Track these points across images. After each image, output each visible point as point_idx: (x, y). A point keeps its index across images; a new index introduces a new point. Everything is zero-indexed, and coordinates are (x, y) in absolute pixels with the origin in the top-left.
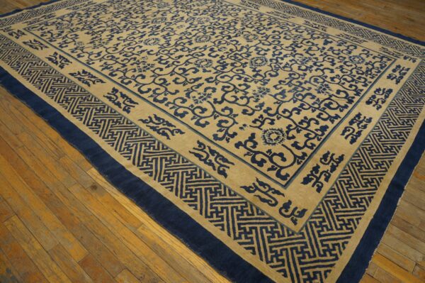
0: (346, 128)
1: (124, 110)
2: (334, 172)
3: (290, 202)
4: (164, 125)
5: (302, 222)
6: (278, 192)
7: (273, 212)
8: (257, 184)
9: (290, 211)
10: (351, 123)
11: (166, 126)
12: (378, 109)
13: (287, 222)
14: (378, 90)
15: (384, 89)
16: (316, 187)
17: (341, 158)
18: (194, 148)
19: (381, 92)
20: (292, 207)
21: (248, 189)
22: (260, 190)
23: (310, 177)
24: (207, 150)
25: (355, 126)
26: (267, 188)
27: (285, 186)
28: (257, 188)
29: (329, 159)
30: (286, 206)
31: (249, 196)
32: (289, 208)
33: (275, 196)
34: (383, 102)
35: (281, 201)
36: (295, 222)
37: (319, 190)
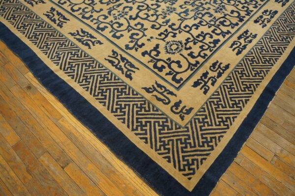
0: (234, 42)
1: (58, 25)
2: (220, 78)
3: (180, 102)
4: (88, 37)
5: (188, 118)
6: (171, 93)
7: (166, 109)
8: (155, 86)
9: (180, 109)
10: (239, 38)
11: (89, 38)
12: (263, 27)
13: (176, 118)
14: (266, 11)
15: (271, 11)
16: (203, 90)
17: (227, 67)
18: (109, 56)
19: (268, 13)
20: (182, 105)
21: (147, 90)
22: (157, 91)
23: (200, 81)
24: (119, 57)
25: (242, 41)
26: (164, 89)
27: (178, 89)
28: (155, 89)
29: (217, 67)
30: (177, 105)
31: (148, 96)
32: (179, 106)
33: (169, 96)
34: (268, 22)
35: (174, 100)
36: (182, 118)
37: (205, 93)
